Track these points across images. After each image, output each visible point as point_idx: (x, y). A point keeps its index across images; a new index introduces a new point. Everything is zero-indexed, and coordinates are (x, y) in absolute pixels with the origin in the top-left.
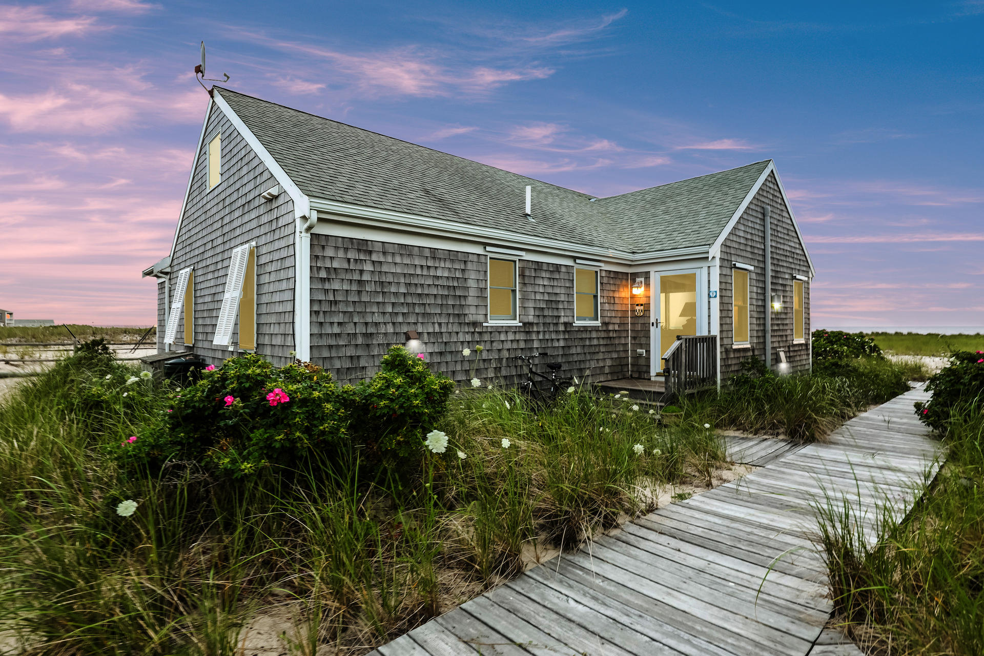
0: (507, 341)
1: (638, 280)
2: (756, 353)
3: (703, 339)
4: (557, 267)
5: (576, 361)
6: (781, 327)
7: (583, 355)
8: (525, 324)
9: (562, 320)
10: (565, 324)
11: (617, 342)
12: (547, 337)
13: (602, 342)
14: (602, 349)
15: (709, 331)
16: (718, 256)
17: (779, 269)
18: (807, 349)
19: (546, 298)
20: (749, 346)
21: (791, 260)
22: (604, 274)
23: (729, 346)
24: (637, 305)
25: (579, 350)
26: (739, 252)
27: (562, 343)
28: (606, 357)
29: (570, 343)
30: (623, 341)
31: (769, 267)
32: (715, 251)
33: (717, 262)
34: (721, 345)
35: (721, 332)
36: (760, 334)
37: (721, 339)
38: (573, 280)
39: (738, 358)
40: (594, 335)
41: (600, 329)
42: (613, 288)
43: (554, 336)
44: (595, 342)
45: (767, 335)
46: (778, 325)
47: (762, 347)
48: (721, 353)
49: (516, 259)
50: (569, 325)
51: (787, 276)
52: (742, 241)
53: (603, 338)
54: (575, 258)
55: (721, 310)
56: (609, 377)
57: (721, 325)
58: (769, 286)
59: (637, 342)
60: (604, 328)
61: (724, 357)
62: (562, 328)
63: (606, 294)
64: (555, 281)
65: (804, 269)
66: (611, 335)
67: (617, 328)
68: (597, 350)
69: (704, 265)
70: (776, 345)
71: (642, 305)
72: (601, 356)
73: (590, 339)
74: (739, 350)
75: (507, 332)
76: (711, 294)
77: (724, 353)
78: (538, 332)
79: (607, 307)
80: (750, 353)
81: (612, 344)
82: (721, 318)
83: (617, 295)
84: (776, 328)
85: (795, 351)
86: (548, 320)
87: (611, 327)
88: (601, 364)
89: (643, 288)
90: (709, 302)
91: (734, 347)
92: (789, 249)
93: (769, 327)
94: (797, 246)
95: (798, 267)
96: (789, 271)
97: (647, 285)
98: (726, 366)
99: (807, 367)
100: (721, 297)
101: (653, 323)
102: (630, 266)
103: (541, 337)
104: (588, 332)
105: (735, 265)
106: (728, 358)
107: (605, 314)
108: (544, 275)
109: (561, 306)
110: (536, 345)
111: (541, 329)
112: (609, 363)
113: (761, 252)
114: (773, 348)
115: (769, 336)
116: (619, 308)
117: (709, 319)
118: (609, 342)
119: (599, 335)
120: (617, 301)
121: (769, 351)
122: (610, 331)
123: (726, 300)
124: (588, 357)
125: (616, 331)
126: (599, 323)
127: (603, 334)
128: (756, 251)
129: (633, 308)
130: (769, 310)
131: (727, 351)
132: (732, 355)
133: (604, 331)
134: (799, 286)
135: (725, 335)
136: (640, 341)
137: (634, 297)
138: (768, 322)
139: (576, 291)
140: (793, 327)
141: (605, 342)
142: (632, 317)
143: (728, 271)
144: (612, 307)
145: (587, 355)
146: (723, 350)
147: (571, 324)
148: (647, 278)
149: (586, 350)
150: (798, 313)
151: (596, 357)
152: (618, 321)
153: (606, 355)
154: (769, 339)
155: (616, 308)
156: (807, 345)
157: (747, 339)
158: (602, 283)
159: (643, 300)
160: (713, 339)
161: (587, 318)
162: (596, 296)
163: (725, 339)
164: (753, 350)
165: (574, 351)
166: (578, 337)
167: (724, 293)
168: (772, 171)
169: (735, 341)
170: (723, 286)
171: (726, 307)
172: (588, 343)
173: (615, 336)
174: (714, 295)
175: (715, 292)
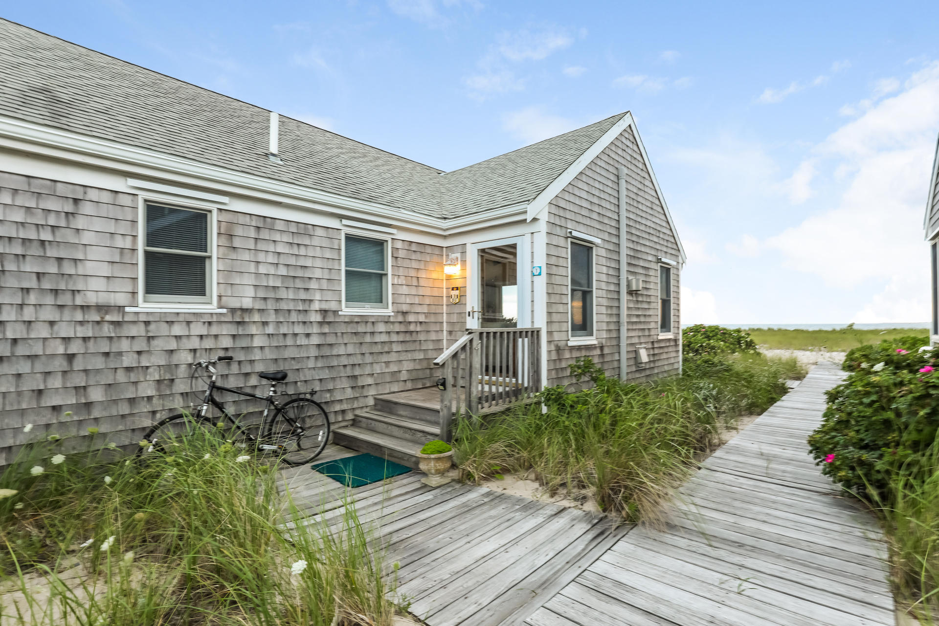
0: (188, 336)
1: (453, 256)
2: (606, 351)
3: (523, 333)
4: (305, 230)
5: (345, 366)
6: (642, 319)
7: (359, 357)
8: (233, 311)
9: (316, 306)
10: (324, 312)
11: (422, 337)
12: (284, 330)
13: (394, 338)
14: (396, 347)
15: (532, 322)
16: (544, 217)
17: (639, 249)
18: (677, 345)
19: (283, 271)
20: (595, 342)
21: (655, 239)
22: (399, 245)
23: (563, 343)
24: (453, 289)
25: (350, 349)
26: (579, 219)
27: (315, 340)
28: (401, 358)
29: (331, 340)
30: (433, 336)
31: (624, 244)
32: (539, 208)
33: (542, 227)
34: (549, 342)
35: (549, 323)
36: (612, 327)
37: (550, 333)
38: (340, 249)
39: (577, 358)
40: (381, 327)
41: (392, 319)
42: (414, 265)
43: (298, 329)
44: (384, 338)
45: (621, 328)
46: (637, 316)
47: (614, 343)
48: (549, 352)
49: (213, 207)
50: (330, 314)
51: (650, 258)
52: (585, 204)
53: (398, 333)
54: (341, 217)
55: (548, 293)
56: (409, 385)
57: (549, 313)
58: (625, 268)
59: (453, 338)
60: (400, 318)
61: (555, 357)
62: (316, 318)
63: (401, 272)
64: (302, 248)
65: (673, 252)
66: (412, 328)
67: (422, 318)
68: (386, 349)
69: (525, 230)
70: (635, 341)
71: (457, 289)
72: (393, 357)
73: (372, 333)
74: (578, 348)
75: (188, 323)
76: (535, 272)
77: (554, 353)
78: (265, 324)
79: (404, 290)
80: (598, 352)
81: (415, 341)
82: (549, 304)
83: (422, 274)
84: (635, 319)
85: (661, 348)
86: (284, 306)
87: (411, 318)
88: (394, 368)
89: (459, 267)
90: (532, 282)
91: (570, 344)
92: (653, 225)
93: (624, 319)
94: (664, 224)
95: (665, 249)
96: (653, 252)
97: (464, 262)
98: (557, 369)
99: (676, 366)
100: (549, 275)
101: (469, 313)
102: (445, 237)
103: (270, 330)
104: (369, 325)
105: (571, 233)
106: (560, 360)
107: (402, 299)
108: (277, 237)
109: (313, 285)
110: (257, 342)
111: (272, 318)
112: (407, 366)
113: (614, 223)
114: (632, 344)
115: (624, 329)
116: (427, 292)
117: (533, 306)
118: (408, 338)
119: (391, 328)
120: (422, 283)
121: (624, 349)
122: (410, 322)
123: (557, 280)
124: (368, 359)
125: (421, 323)
126: (389, 311)
127: (397, 328)
128: (606, 221)
129: (448, 293)
130: (624, 296)
131: (558, 349)
132: (567, 355)
133: (400, 322)
134: (666, 271)
135: (555, 327)
136: (455, 336)
137: (449, 278)
138: (624, 312)
139: (346, 266)
140: (659, 319)
141: (401, 338)
142: (447, 305)
143: (561, 242)
144: (413, 291)
145: (367, 355)
146: (553, 348)
147: (335, 312)
148: (464, 253)
149: (365, 349)
150: (666, 304)
151: (385, 358)
152: (425, 309)
153: (403, 356)
154: (624, 333)
155: (421, 291)
156: (676, 340)
157: (592, 335)
158: (397, 258)
159: (458, 284)
160: (534, 334)
161: (367, 305)
162: (386, 275)
163: (555, 333)
164: (602, 348)
165: (341, 350)
166: (349, 331)
167: (554, 270)
168: (630, 126)
169: (572, 336)
170: (553, 261)
171: (558, 290)
172: (368, 339)
173: (418, 329)
174: (539, 271)
175: (540, 267)
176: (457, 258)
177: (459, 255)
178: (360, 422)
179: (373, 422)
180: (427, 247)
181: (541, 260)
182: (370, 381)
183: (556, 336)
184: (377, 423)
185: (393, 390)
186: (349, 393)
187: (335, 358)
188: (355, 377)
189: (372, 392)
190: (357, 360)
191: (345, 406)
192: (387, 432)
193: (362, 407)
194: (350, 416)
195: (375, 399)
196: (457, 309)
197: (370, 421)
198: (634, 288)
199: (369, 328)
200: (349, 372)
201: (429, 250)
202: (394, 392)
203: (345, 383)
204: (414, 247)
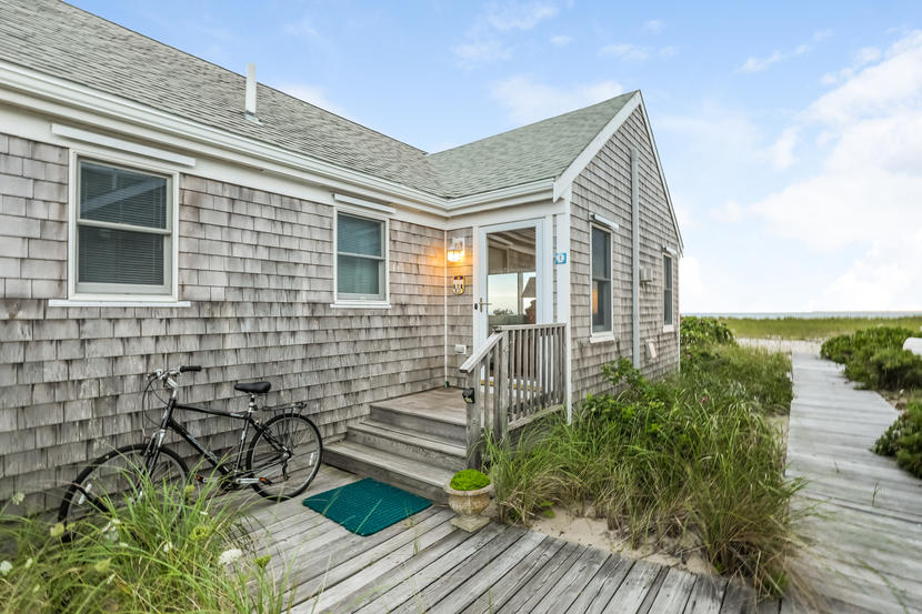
0: (139, 338)
1: (455, 240)
2: (622, 347)
3: (546, 331)
4: (291, 205)
5: (337, 369)
6: (650, 312)
7: (353, 357)
8: (199, 304)
9: (303, 297)
10: (313, 305)
11: (422, 333)
12: (264, 327)
13: (392, 334)
14: (394, 345)
15: (555, 317)
16: (568, 197)
17: (647, 236)
18: (676, 338)
19: (263, 254)
20: (612, 338)
21: (660, 227)
22: (397, 226)
23: (585, 339)
24: (456, 278)
25: (343, 349)
26: (599, 201)
27: (302, 339)
28: (400, 358)
29: (321, 338)
30: (434, 332)
31: (638, 232)
32: (563, 187)
33: (567, 208)
34: (573, 339)
35: (573, 317)
36: (627, 321)
37: (574, 329)
38: (331, 230)
39: (598, 356)
40: (377, 323)
41: (389, 313)
42: (415, 250)
43: (281, 327)
44: (381, 335)
45: (635, 321)
46: (647, 308)
47: (628, 338)
48: (573, 350)
49: (175, 171)
50: (320, 307)
51: (657, 247)
52: (604, 186)
53: (396, 328)
54: (333, 191)
55: (572, 284)
56: (408, 389)
57: (573, 306)
58: (637, 257)
59: (456, 333)
60: (399, 312)
61: (578, 356)
62: (303, 312)
63: (400, 258)
64: (286, 226)
65: (673, 241)
66: (411, 322)
67: (422, 311)
68: (383, 348)
69: (547, 211)
70: (645, 334)
71: (461, 278)
72: (391, 357)
73: (368, 329)
74: (599, 345)
75: (139, 320)
76: (558, 258)
77: (577, 351)
78: (240, 320)
79: (403, 279)
80: (614, 348)
81: (415, 337)
82: (573, 296)
83: (422, 261)
84: (644, 312)
85: (664, 341)
86: (264, 298)
87: (411, 311)
88: (391, 369)
89: (463, 253)
90: (555, 271)
91: (592, 340)
92: (658, 212)
93: (637, 312)
94: (667, 212)
95: (667, 238)
96: (658, 240)
97: (469, 247)
98: (580, 370)
99: (676, 360)
100: (573, 262)
101: (476, 305)
102: (447, 219)
103: (247, 327)
104: (365, 320)
105: (593, 217)
106: (583, 359)
107: (401, 290)
108: (256, 212)
109: (300, 272)
110: (230, 343)
111: (249, 312)
112: (407, 366)
113: (627, 209)
114: (642, 339)
115: (637, 321)
116: (427, 281)
117: (555, 298)
118: (407, 334)
119: (388, 323)
120: (422, 270)
121: (637, 344)
122: (409, 316)
123: (580, 269)
124: (364, 360)
125: (420, 316)
126: (386, 304)
127: (395, 323)
128: (621, 205)
129: (449, 282)
130: (637, 288)
131: (582, 348)
132: (589, 353)
133: (399, 316)
134: (668, 261)
135: (578, 322)
136: (459, 331)
137: (451, 265)
138: (637, 305)
139: (339, 250)
140: (662, 311)
141: (400, 334)
142: (449, 296)
143: (583, 226)
144: (413, 280)
145: (362, 356)
146: (577, 346)
147: (325, 305)
148: (469, 237)
149: (360, 348)
150: (668, 294)
151: (382, 359)
152: (425, 301)
153: (402, 356)
154: (637, 327)
155: (421, 281)
156: (675, 333)
157: (610, 329)
158: (395, 241)
159: (463, 271)
160: (560, 330)
161: (363, 296)
162: (383, 261)
163: (578, 329)
164: (618, 343)
165: (333, 351)
166: (342, 327)
167: (578, 258)
168: (640, 106)
169: (594, 331)
170: (577, 247)
171: (580, 280)
172: (363, 336)
173: (418, 324)
174: (563, 258)
175: (565, 254)
176: (461, 244)
177: (463, 240)
178: (355, 435)
179: (372, 438)
180: (428, 230)
181: (564, 247)
182: (365, 385)
183: (580, 333)
184: (377, 439)
185: (390, 395)
186: (342, 402)
187: (325, 361)
188: (348, 382)
189: (367, 398)
190: (351, 361)
191: (336, 418)
192: (391, 449)
193: (356, 418)
194: (342, 429)
195: (371, 407)
196: (461, 301)
197: (368, 436)
198: (645, 279)
199: (365, 324)
200: (341, 376)
201: (429, 233)
202: (392, 398)
203: (337, 390)
204: (413, 230)
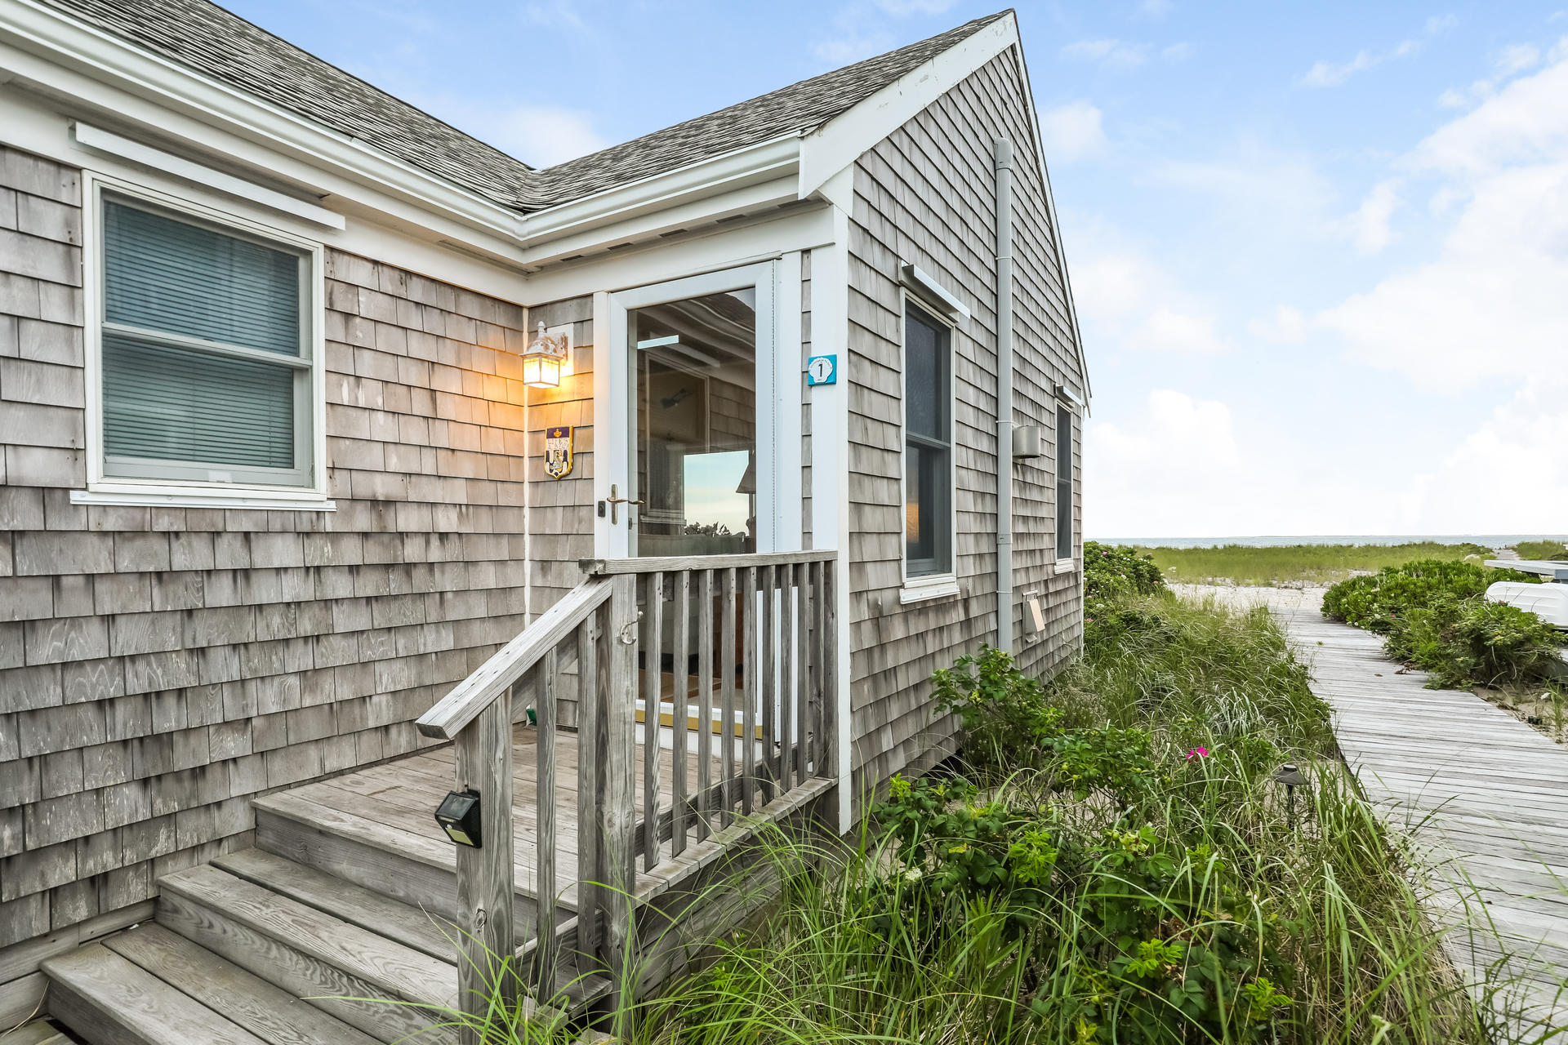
2: (975, 610)
3: (780, 573)
5: (104, 704)
6: (1032, 528)
7: (179, 662)
11: (447, 581)
13: (339, 586)
14: (343, 619)
15: (807, 534)
16: (844, 202)
17: (1026, 356)
18: (1077, 586)
20: (953, 589)
22: (361, 275)
23: (889, 596)
24: (551, 434)
25: (134, 638)
28: (368, 655)
29: (23, 604)
30: (489, 578)
31: (1009, 342)
32: (827, 166)
33: (836, 228)
34: (857, 595)
35: (856, 536)
36: (985, 547)
37: (857, 566)
38: (72, 245)
39: (920, 636)
40: (284, 552)
41: (329, 525)
42: (419, 347)
44: (294, 588)
45: (1002, 549)
46: (1025, 518)
47: (988, 589)
48: (856, 625)
50: (19, 500)
51: (1044, 384)
53: (354, 569)
55: (854, 444)
56: (402, 740)
57: (857, 506)
58: (1009, 402)
60: (363, 520)
61: (869, 641)
63: (367, 366)
65: (1072, 376)
66: (412, 551)
67: (447, 521)
68: (306, 626)
69: (786, 239)
70: (1021, 579)
71: (565, 432)
72: (339, 652)
73: (244, 574)
74: (921, 608)
76: (814, 371)
77: (867, 628)
79: (380, 427)
80: (958, 615)
82: (857, 476)
83: (448, 383)
84: (1021, 529)
85: (1057, 593)
87: (407, 520)
88: (336, 690)
89: (569, 367)
90: (806, 405)
91: (907, 597)
92: (1045, 306)
93: (1008, 527)
94: (1062, 311)
95: (1063, 369)
96: (1047, 371)
97: (585, 349)
98: (872, 678)
99: (1076, 634)
100: (855, 385)
101: (602, 505)
102: (526, 274)
105: (909, 273)
106: (882, 646)
107: (370, 458)
113: (987, 279)
114: (1017, 589)
115: (1008, 548)
116: (469, 439)
117: (807, 482)
118: (396, 584)
119: (321, 552)
120: (447, 407)
121: (1008, 601)
122: (402, 536)
123: (876, 406)
124: (221, 666)
125: (443, 536)
126: (319, 495)
127: (351, 552)
128: (975, 267)
129: (536, 445)
130: (1008, 472)
131: (879, 617)
132: (898, 631)
133: (365, 535)
134: (1064, 417)
135: (870, 548)
136: (560, 575)
137: (540, 400)
138: (1007, 510)
139: (110, 314)
140: (1053, 527)
141: (369, 585)
142: (535, 484)
143: (882, 291)
144: (415, 433)
145: (217, 657)
146: (866, 614)
147: (44, 494)
148: (585, 322)
149: (203, 632)
150: (1064, 491)
151: (301, 658)
152: (460, 493)
153: (377, 648)
154: (1008, 562)
155: (442, 435)
156: (1076, 575)
157: (945, 567)
158: (348, 316)
159: (569, 416)
160: (819, 571)
161: (219, 473)
162: (306, 371)
163: (869, 568)
164: (966, 602)
165: (89, 643)
166: (125, 565)
167: (868, 375)
168: (1013, 47)
169: (910, 574)
170: (866, 345)
171: (875, 435)
172: (222, 593)
173: (435, 555)
174: (827, 370)
175: (833, 359)
176: (565, 340)
177: (569, 330)
178: (176, 910)
179: (219, 923)
180: (465, 298)
181: (831, 338)
182: (233, 745)
183: (875, 577)
185: (332, 765)
186: (129, 804)
187: (46, 677)
188: (163, 741)
189: (242, 782)
190: (180, 672)
191: (105, 859)
193: (197, 848)
195: (255, 809)
196: (564, 495)
197: (208, 916)
198: (1025, 451)
199: (229, 554)
200: (125, 722)
201: (471, 308)
202: (341, 773)
203: (107, 770)
204: (417, 292)
